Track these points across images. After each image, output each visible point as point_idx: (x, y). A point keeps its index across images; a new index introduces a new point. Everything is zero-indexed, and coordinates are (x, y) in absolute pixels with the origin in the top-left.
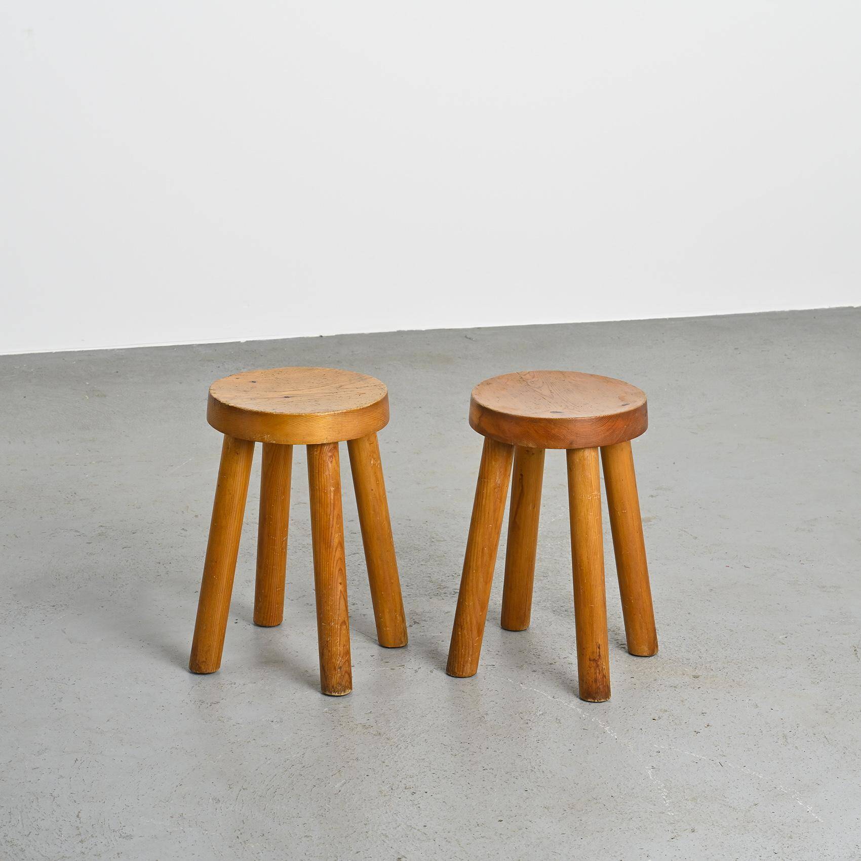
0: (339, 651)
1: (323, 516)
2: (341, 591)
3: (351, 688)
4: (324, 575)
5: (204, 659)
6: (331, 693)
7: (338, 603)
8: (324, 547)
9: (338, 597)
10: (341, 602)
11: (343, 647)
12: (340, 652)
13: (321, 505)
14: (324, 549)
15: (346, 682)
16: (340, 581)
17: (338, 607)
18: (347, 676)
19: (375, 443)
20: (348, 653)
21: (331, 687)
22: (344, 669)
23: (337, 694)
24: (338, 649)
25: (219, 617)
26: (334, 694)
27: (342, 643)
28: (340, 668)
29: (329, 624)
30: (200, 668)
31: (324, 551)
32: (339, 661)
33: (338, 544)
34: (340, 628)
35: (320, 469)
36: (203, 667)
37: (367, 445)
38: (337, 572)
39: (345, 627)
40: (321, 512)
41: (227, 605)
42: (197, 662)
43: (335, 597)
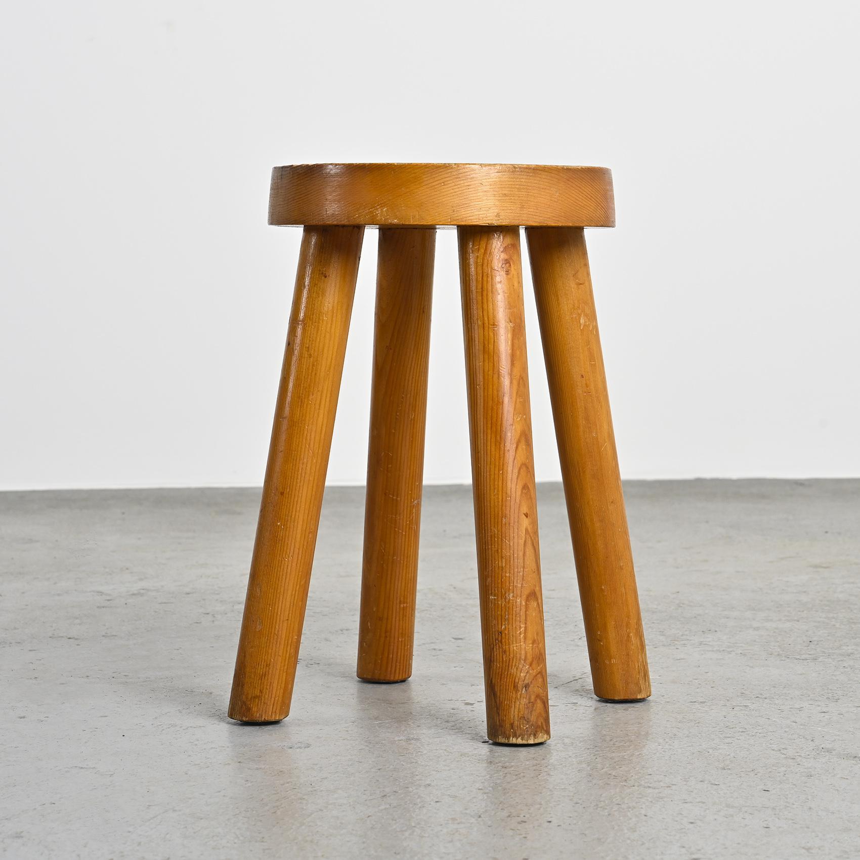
0: (523, 652)
1: (490, 377)
2: (527, 530)
3: (548, 732)
4: (492, 497)
5: (257, 693)
6: (508, 738)
7: (521, 554)
8: (493, 440)
9: (522, 542)
10: (527, 553)
11: (533, 643)
12: (526, 653)
13: (486, 357)
14: (493, 444)
15: (538, 718)
16: (524, 509)
17: (521, 561)
18: (539, 704)
19: (587, 284)
20: (540, 658)
21: (508, 726)
22: (535, 689)
23: (519, 741)
24: (520, 647)
25: (288, 604)
26: (513, 741)
27: (529, 635)
28: (527, 686)
29: (503, 596)
30: (249, 709)
31: (493, 449)
32: (523, 673)
33: (521, 436)
34: (526, 604)
35: (485, 283)
36: (254, 709)
37: (573, 284)
38: (519, 493)
39: (535, 604)
40: (486, 369)
41: (302, 583)
42: (244, 697)
43: (516, 540)
